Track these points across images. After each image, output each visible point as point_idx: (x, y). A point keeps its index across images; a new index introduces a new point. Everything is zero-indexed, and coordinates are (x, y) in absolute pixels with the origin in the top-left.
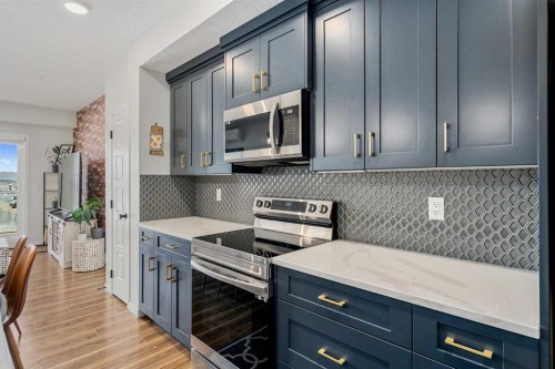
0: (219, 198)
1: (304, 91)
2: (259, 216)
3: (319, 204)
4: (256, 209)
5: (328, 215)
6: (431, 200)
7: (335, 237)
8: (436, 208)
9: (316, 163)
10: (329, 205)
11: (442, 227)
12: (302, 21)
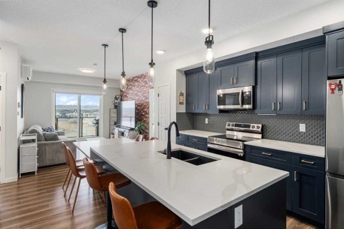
0: (207, 122)
1: (253, 87)
2: (228, 130)
3: (256, 125)
4: (227, 127)
5: (260, 130)
6: (301, 125)
7: (263, 138)
8: (302, 128)
9: (256, 111)
10: (260, 126)
11: (304, 134)
12: (253, 62)
